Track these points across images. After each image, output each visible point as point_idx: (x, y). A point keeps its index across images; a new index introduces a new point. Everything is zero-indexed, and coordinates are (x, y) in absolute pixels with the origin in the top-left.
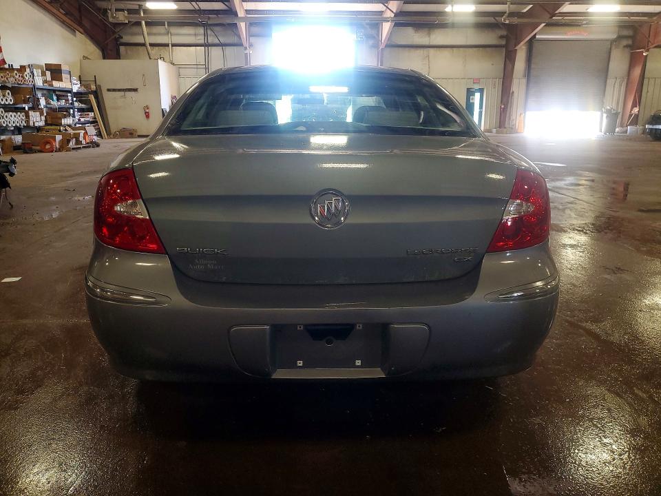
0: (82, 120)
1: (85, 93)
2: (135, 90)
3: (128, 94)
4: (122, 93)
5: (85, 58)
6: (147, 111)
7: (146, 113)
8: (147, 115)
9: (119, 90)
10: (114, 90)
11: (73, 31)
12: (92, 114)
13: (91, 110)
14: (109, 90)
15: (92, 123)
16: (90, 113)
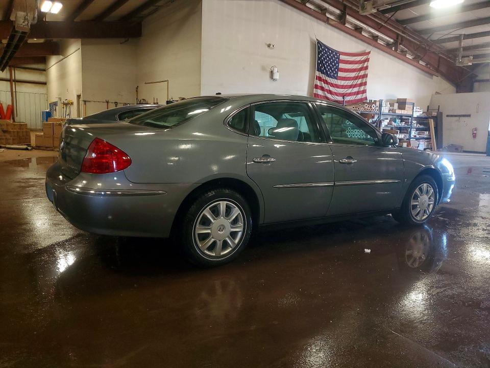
0: (418, 136)
1: (426, 118)
2: (469, 116)
3: (462, 118)
4: (458, 118)
5: (437, 93)
6: (475, 132)
7: (473, 134)
8: (474, 136)
9: (456, 116)
10: (452, 116)
11: (431, 75)
12: (427, 133)
13: (428, 129)
14: (447, 116)
15: (426, 139)
16: (425, 132)
